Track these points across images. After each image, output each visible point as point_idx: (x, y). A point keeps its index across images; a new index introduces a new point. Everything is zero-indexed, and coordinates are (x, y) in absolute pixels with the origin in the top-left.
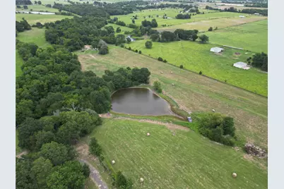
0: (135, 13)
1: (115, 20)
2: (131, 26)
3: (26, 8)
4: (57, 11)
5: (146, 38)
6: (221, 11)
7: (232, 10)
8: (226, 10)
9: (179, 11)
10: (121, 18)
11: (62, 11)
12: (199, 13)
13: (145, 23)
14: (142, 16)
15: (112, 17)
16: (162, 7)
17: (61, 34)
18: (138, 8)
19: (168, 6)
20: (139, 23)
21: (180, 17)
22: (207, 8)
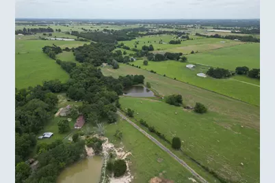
0: (137, 39)
1: (122, 45)
2: (134, 50)
3: (50, 35)
4: (76, 37)
5: (145, 58)
6: (208, 37)
7: (217, 36)
8: (212, 37)
9: (173, 37)
10: (126, 43)
11: (80, 38)
12: (188, 39)
13: (144, 48)
14: (143, 41)
15: (120, 43)
16: (160, 33)
17: (86, 56)
18: (140, 34)
19: (164, 32)
20: (140, 47)
21: (172, 42)
22: (197, 34)
